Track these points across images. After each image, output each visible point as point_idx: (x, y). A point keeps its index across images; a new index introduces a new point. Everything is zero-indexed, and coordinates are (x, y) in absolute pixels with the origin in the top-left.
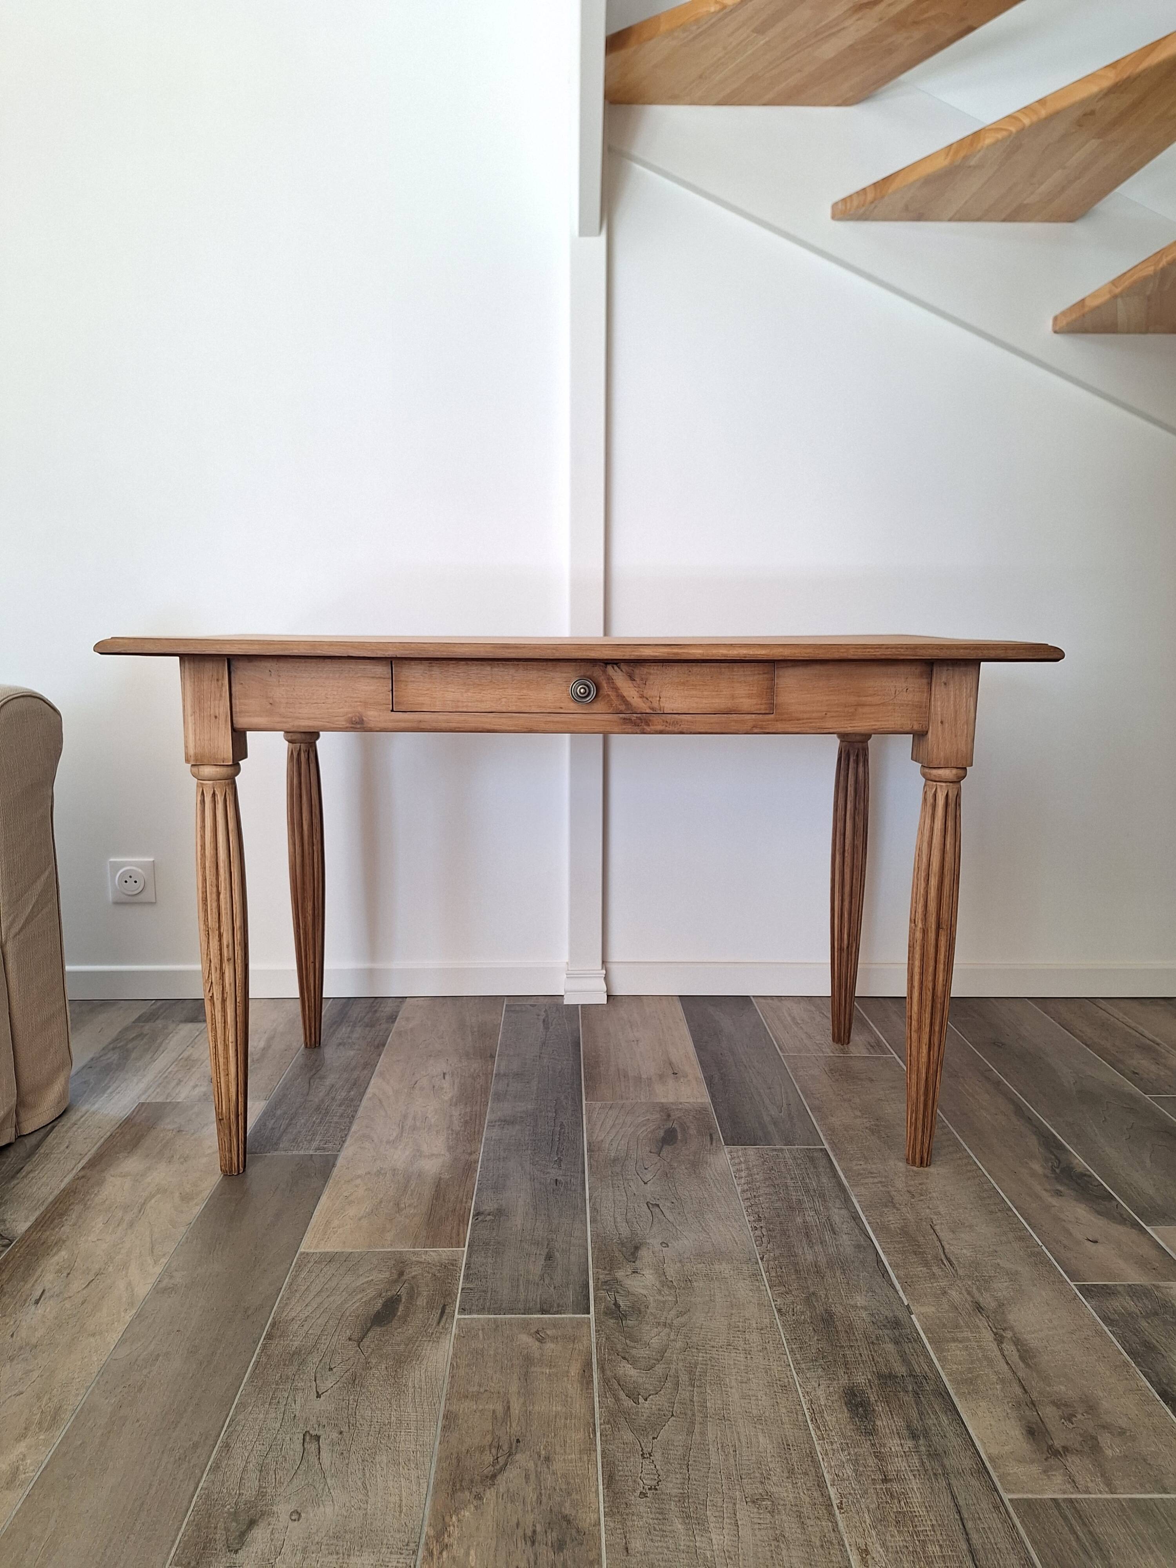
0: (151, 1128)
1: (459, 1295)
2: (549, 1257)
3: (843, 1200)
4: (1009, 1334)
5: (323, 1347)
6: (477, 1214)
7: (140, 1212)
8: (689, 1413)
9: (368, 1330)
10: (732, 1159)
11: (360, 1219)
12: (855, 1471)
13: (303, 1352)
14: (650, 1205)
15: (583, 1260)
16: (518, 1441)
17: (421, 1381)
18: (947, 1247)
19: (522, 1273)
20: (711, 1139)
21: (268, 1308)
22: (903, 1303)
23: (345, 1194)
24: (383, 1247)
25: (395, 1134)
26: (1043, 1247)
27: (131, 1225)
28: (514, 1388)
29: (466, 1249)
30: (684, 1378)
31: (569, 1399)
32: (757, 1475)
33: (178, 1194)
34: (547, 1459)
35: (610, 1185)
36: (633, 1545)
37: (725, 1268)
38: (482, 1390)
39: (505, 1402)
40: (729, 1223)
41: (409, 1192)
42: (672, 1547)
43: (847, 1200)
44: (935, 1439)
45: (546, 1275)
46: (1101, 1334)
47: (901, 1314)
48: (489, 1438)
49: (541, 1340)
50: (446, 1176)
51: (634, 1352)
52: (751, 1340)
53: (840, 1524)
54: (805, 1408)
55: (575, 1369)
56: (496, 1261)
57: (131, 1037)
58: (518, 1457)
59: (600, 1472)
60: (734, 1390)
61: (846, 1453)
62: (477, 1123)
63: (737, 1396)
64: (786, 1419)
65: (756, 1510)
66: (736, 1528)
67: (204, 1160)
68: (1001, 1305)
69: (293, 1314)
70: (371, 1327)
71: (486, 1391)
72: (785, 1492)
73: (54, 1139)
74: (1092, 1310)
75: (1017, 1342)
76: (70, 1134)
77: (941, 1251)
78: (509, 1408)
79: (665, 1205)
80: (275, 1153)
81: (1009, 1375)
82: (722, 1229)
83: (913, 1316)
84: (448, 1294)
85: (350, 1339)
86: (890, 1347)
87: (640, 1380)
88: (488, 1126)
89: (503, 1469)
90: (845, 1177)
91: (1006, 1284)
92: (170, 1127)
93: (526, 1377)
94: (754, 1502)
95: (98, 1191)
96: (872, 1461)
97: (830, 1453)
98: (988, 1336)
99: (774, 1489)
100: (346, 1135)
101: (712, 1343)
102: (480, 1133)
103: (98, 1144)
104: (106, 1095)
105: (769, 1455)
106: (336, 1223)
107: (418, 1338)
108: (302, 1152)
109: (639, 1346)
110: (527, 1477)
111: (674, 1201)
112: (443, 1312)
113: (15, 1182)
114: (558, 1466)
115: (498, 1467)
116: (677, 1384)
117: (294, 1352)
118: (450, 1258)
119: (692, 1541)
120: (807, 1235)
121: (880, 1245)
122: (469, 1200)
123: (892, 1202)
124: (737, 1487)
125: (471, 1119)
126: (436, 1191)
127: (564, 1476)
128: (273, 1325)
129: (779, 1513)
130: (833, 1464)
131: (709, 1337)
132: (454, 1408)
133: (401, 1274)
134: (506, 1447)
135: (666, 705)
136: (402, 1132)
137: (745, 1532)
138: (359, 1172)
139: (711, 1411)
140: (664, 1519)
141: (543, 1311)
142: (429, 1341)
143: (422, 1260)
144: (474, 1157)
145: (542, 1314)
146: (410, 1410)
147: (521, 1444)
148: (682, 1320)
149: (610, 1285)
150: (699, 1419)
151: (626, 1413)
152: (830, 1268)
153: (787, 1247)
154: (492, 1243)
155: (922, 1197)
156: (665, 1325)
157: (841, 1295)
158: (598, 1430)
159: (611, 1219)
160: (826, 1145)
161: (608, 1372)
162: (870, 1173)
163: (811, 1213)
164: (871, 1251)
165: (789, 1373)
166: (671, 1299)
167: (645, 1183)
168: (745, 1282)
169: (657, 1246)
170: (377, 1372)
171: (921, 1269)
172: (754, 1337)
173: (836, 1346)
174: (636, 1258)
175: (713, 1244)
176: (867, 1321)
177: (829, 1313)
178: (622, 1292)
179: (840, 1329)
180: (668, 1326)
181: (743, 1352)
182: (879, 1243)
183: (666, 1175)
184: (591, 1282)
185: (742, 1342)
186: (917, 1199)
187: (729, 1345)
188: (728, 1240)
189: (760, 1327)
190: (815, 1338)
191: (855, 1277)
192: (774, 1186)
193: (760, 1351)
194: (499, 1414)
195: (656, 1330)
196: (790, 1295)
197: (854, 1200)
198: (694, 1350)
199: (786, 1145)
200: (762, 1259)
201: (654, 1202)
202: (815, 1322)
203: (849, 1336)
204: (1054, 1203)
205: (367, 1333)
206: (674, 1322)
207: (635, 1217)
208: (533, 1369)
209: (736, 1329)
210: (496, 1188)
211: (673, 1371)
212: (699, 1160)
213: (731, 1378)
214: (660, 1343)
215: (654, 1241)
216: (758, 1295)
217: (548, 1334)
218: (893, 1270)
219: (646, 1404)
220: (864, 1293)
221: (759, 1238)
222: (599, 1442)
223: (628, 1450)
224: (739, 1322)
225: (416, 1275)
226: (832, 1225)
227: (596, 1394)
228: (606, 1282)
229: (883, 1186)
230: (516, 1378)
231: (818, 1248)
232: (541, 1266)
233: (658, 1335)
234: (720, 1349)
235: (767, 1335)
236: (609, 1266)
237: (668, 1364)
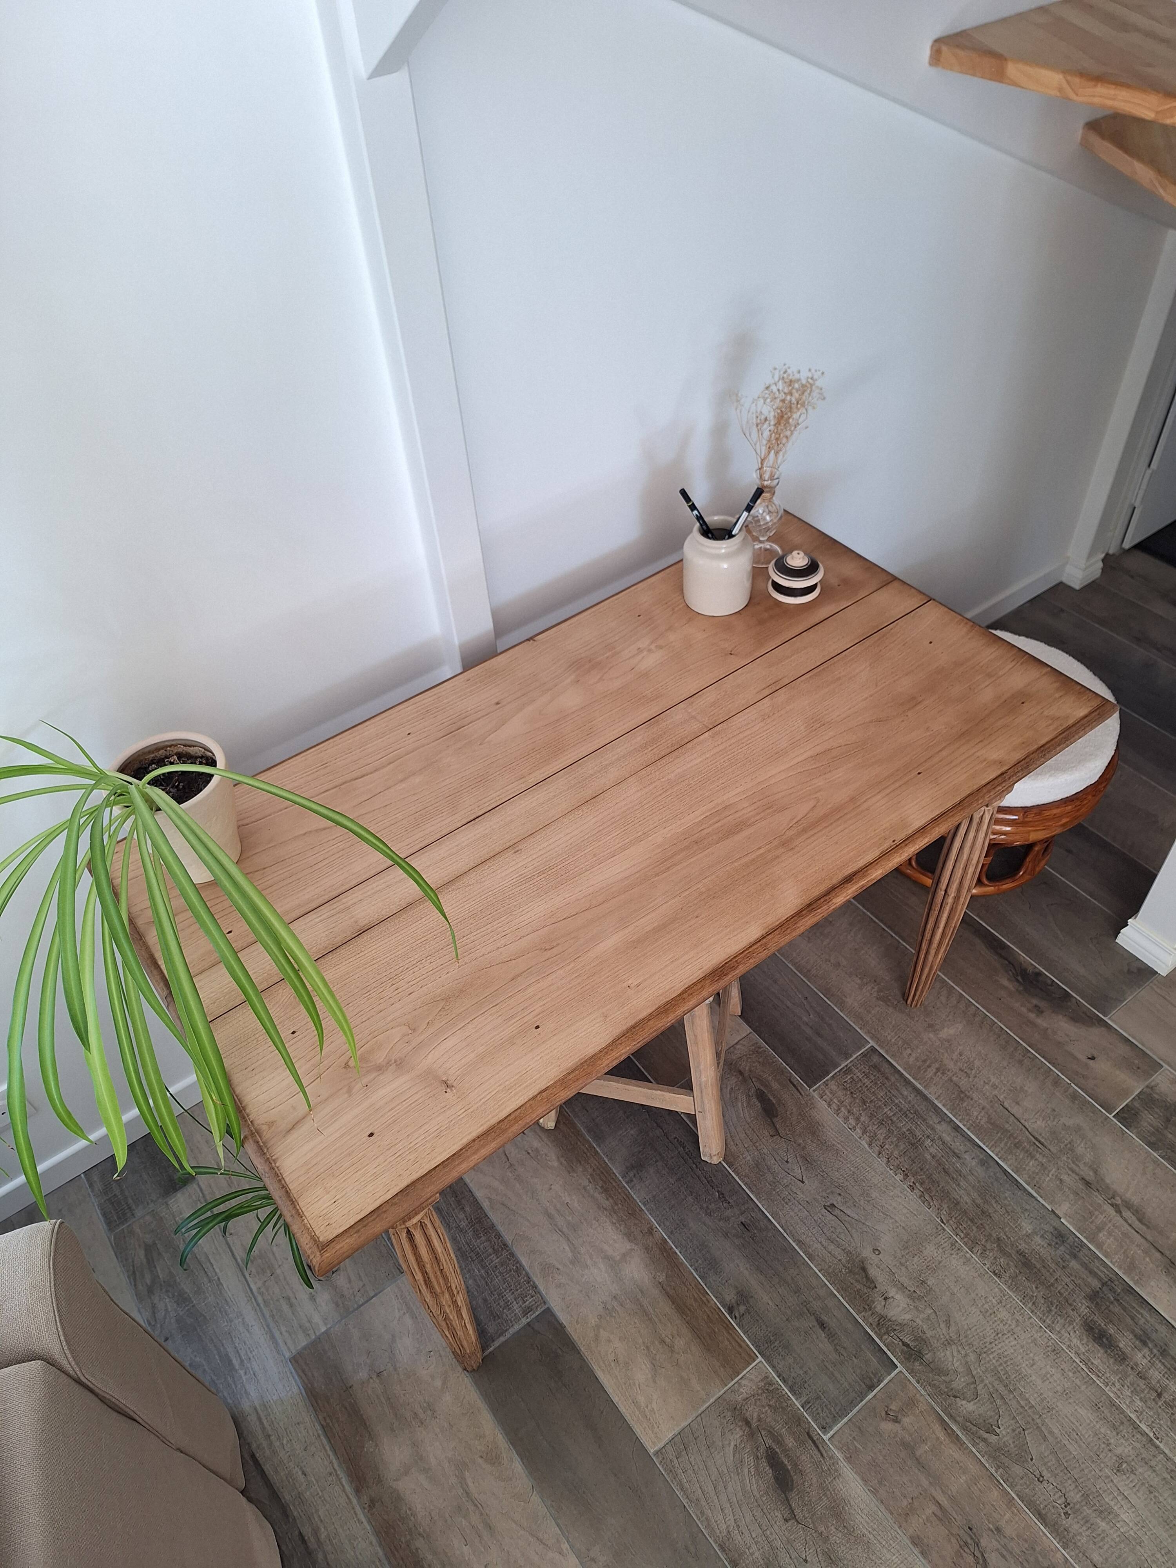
0: (348, 1389)
1: (805, 1413)
2: (822, 1325)
3: (933, 1110)
4: (1118, 1201)
5: (778, 1543)
6: (730, 1310)
7: (476, 1505)
8: (1030, 1419)
9: (787, 1500)
10: (829, 1106)
11: (655, 1382)
12: (1141, 1399)
13: (771, 1559)
14: (829, 1209)
15: (844, 1311)
16: (970, 1529)
17: (868, 1523)
18: (1026, 1124)
19: (821, 1357)
20: (795, 1087)
21: (700, 1535)
22: (1048, 1210)
23: (611, 1357)
24: (704, 1402)
25: (567, 1248)
26: (1072, 1085)
27: (489, 1527)
28: (925, 1483)
29: (760, 1358)
30: (1001, 1388)
31: (962, 1464)
32: (1103, 1446)
33: (480, 1461)
34: (998, 1530)
35: (783, 1202)
36: (1095, 1560)
37: (930, 1250)
38: (910, 1501)
39: (931, 1499)
40: (892, 1193)
41: (656, 1320)
42: (1113, 1544)
43: (936, 1109)
44: (1154, 1336)
45: (838, 1347)
46: (1155, 1162)
47: (1055, 1223)
48: (954, 1541)
49: (896, 1420)
50: (662, 1278)
51: (954, 1385)
52: (1005, 1318)
53: (1167, 1451)
54: (1079, 1362)
55: (941, 1435)
56: (795, 1358)
57: (142, 1257)
58: (983, 1542)
59: (1031, 1515)
60: (1034, 1378)
61: (1126, 1387)
62: (614, 1184)
63: (1039, 1382)
64: (1077, 1381)
65: (1124, 1477)
66: (1127, 1501)
67: (448, 1398)
68: (1096, 1172)
69: (724, 1527)
70: (786, 1496)
71: (912, 1499)
72: (1125, 1449)
73: (276, 1471)
74: (1138, 1140)
75: (1128, 1205)
76: (282, 1454)
77: (1027, 1132)
78: (939, 1504)
79: (837, 1200)
80: (497, 1344)
81: (1147, 1245)
82: (895, 1205)
83: (1062, 1220)
84: (798, 1420)
85: (786, 1520)
86: (1074, 1264)
87: (981, 1411)
88: (627, 1183)
89: (985, 1560)
90: (914, 1078)
91: (1082, 1145)
92: (363, 1375)
93: (922, 1466)
94: (1118, 1471)
95: (410, 1509)
96: (1142, 1383)
97: (1119, 1394)
98: (1111, 1211)
99: (1119, 1451)
100: (527, 1275)
101: (988, 1340)
102: (628, 1196)
103: (328, 1448)
104: (242, 1372)
105: (1095, 1423)
106: (641, 1399)
107: (825, 1482)
108: (517, 1327)
109: (953, 1378)
110: (1003, 1556)
111: (839, 1191)
112: (814, 1442)
113: (320, 1556)
114: (1008, 1531)
115: (981, 1562)
116: (1003, 1398)
117: (765, 1564)
118: (760, 1377)
119: (1117, 1530)
120: (945, 1172)
121: (993, 1152)
122: (707, 1296)
123: (961, 1091)
124: (1102, 1465)
125: (605, 1182)
126: (673, 1303)
127: (1018, 1536)
128: (721, 1547)
129: (1136, 1470)
130: (1127, 1403)
131: (981, 1334)
132: (911, 1531)
133: (748, 1423)
134: (969, 1541)
136: (568, 1240)
137: (1133, 1499)
138: (593, 1320)
139: (1039, 1408)
140: (1092, 1525)
141: (871, 1388)
142: (834, 1478)
143: (745, 1395)
144: (657, 1236)
145: (872, 1391)
146: (888, 1556)
147: (974, 1530)
148: (953, 1328)
149: (883, 1324)
150: (1039, 1421)
151: (1000, 1449)
152: (986, 1202)
153: (945, 1195)
154: (772, 1338)
155: (973, 1072)
156: (949, 1344)
157: (1014, 1229)
158: (999, 1478)
159: (819, 1246)
160: (870, 1041)
161: (958, 1419)
162: (925, 1061)
163: (928, 1142)
164: (992, 1163)
165: (1046, 1335)
166: (930, 1311)
167: (803, 1182)
168: (954, 1258)
169: (873, 1256)
170: (836, 1537)
171: (1031, 1163)
172: (1003, 1314)
173: (1049, 1286)
174: (873, 1282)
175: (903, 1228)
176: (1045, 1246)
177: (1021, 1253)
178: (897, 1328)
179: (1038, 1266)
180: (952, 1343)
181: (1009, 1335)
182: (990, 1149)
183: (807, 1161)
184: (869, 1331)
185: (1001, 1325)
186: (972, 1076)
187: (997, 1334)
188: (908, 1215)
189: (999, 1301)
190: (1034, 1288)
191: (1006, 1202)
192: (882, 1124)
193: (1017, 1326)
194: (939, 1513)
195: (948, 1353)
196: (988, 1251)
197: (940, 1105)
198: (984, 1355)
199: (847, 1059)
200: (943, 1222)
201: (828, 1204)
202: (1022, 1271)
203: (1048, 1271)
204: (1045, 1025)
205: (790, 1506)
206: (951, 1335)
207: (832, 1232)
208: (918, 1453)
209: (988, 1314)
210: (711, 1265)
211: (990, 1386)
212: (811, 1124)
213: (1024, 1365)
214: (961, 1364)
215: (867, 1253)
216: (971, 1266)
217: (894, 1408)
218: (1019, 1176)
219: (1002, 1431)
220: (1022, 1215)
221: (923, 1198)
222: (1009, 1490)
223: (1028, 1483)
224: (984, 1305)
225: (759, 1415)
226: (950, 1148)
227: (970, 1445)
228: (879, 1324)
229: (943, 1073)
230: (917, 1471)
231: (963, 1183)
232: (826, 1340)
233: (953, 1357)
234: (997, 1342)
235: (1008, 1306)
236: (866, 1305)
237: (982, 1381)
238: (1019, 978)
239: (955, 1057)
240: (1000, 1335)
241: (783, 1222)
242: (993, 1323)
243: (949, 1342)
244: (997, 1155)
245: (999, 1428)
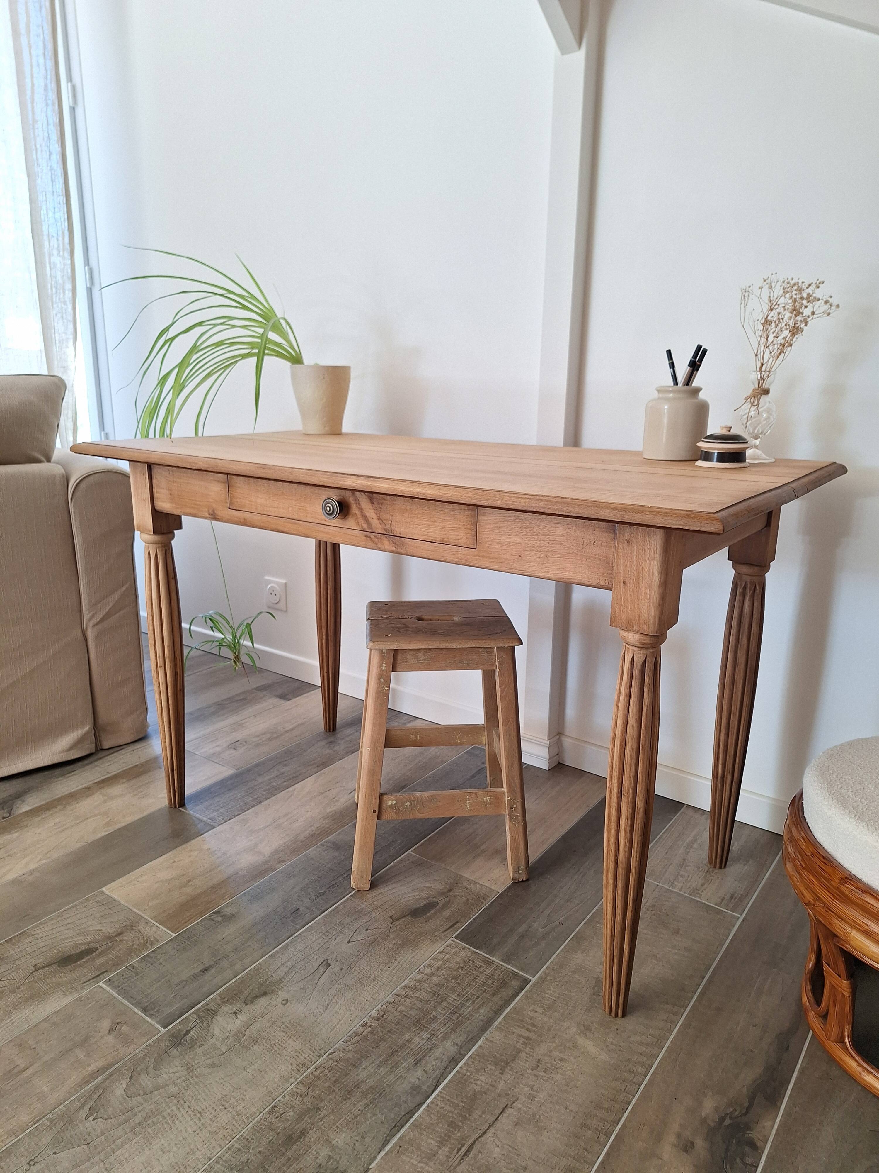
1: (123, 968)
2: (206, 970)
3: (470, 1037)
6: (217, 912)
7: (78, 823)
8: (99, 1149)
9: (51, 965)
10: (441, 952)
11: (157, 882)
14: (324, 963)
15: (220, 984)
17: (19, 1019)
18: (489, 1134)
19: (175, 972)
20: (453, 926)
21: (34, 921)
22: (370, 1164)
23: (177, 859)
24: (139, 910)
25: (262, 827)
27: (64, 830)
28: (48, 1057)
29: (175, 935)
30: (137, 1119)
33: (108, 820)
35: (325, 932)
37: (293, 1045)
38: (33, 1047)
39: (30, 1064)
40: (354, 1009)
43: (472, 1040)
45: (184, 983)
49: (111, 1031)
50: (241, 873)
51: (143, 1076)
52: (218, 1119)
55: (93, 1067)
56: (175, 955)
57: (238, 699)
60: (148, 1153)
69: (39, 931)
70: (54, 963)
71: (35, 1048)
73: (113, 757)
76: (122, 757)
77: (477, 1135)
78: (26, 1069)
79: (335, 967)
82: (340, 1011)
84: (119, 964)
85: (34, 966)
87: (114, 1102)
88: (321, 845)
90: (504, 1017)
93: (66, 1053)
95: (81, 801)
101: (193, 1103)
102: (309, 848)
106: (144, 878)
107: (62, 986)
108: (201, 817)
109: (152, 1074)
111: (345, 968)
112: (98, 975)
116: (126, 1121)
118: (158, 937)
120: (392, 1054)
121: (435, 1098)
122: (227, 899)
123: (508, 1063)
125: (319, 835)
126: (221, 882)
128: (22, 933)
131: (199, 1097)
133: (120, 934)
135: (396, 529)
136: (269, 826)
138: (206, 847)
139: (112, 1158)
141: (145, 1010)
142: (62, 992)
143: (143, 930)
144: (278, 866)
145: (141, 1011)
148: (205, 1071)
149: (207, 1014)
150: (97, 1158)
151: (71, 1121)
152: (364, 1094)
153: (364, 1055)
154: (193, 939)
155: (542, 1074)
156: (189, 1068)
157: (334, 1124)
158: (41, 1121)
159: (285, 959)
160: (536, 977)
161: (108, 1081)
162: (533, 1025)
163: (426, 1035)
164: (419, 1098)
165: (200, 1165)
166: (224, 1049)
167: (348, 942)
168: (287, 1067)
169: (279, 1000)
170: (13, 998)
171: (433, 1142)
172: (225, 1117)
173: (263, 1167)
174: (252, 1002)
175: (316, 1021)
176: (318, 1160)
177: (303, 1134)
178: (205, 1024)
179: (289, 1154)
180: (189, 1071)
181: (200, 1125)
182: (438, 1095)
183: (372, 943)
184: (201, 1004)
185: (211, 1117)
186: (535, 1072)
187: (200, 1113)
188: (331, 1023)
189: (240, 1113)
190: (260, 1149)
191: (369, 1115)
192: (434, 995)
193: (211, 1133)
194: (16, 1071)
195: (179, 1068)
196: (301, 1099)
197: (480, 1043)
198: (175, 1101)
199: (503, 961)
200: (329, 1055)
201: (329, 961)
202: (281, 1134)
203: (284, 1165)
204: (665, 1157)
205: (47, 966)
206: (198, 1070)
207: (301, 968)
208: (78, 1051)
209: (224, 1103)
210: (256, 897)
211: (140, 1108)
212: (414, 941)
213: (162, 1141)
214: (166, 1080)
215: (282, 995)
216: (280, 1084)
217: (123, 1028)
218: (409, 1128)
219: (90, 1123)
220: (355, 1133)
221: (354, 1035)
222: (29, 1130)
223: (31, 1150)
224: (234, 1098)
225: (125, 940)
226: (424, 1056)
227: (78, 1094)
228: (209, 1010)
229: (525, 1043)
230: (60, 1050)
231: (383, 1071)
232: (192, 974)
233: (174, 1073)
234: (190, 1112)
235: (234, 1122)
236: (228, 998)
237: (146, 1100)
238: (727, 1122)
239: (556, 1054)
240: (199, 1115)
241: (304, 934)
242: (213, 1108)
243: (190, 1068)
244: (432, 1103)
245: (94, 1120)
